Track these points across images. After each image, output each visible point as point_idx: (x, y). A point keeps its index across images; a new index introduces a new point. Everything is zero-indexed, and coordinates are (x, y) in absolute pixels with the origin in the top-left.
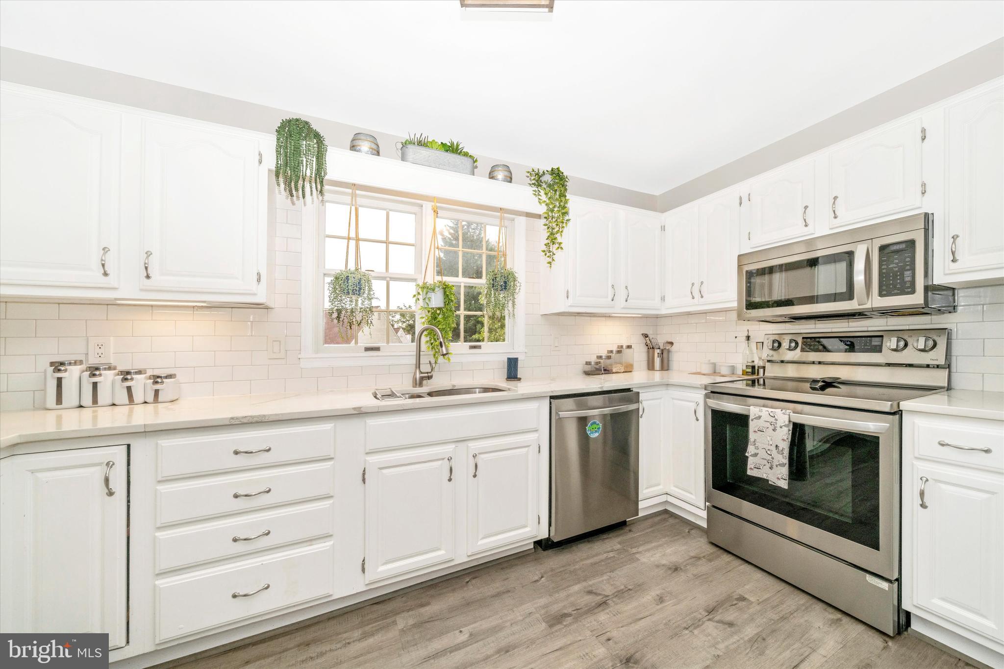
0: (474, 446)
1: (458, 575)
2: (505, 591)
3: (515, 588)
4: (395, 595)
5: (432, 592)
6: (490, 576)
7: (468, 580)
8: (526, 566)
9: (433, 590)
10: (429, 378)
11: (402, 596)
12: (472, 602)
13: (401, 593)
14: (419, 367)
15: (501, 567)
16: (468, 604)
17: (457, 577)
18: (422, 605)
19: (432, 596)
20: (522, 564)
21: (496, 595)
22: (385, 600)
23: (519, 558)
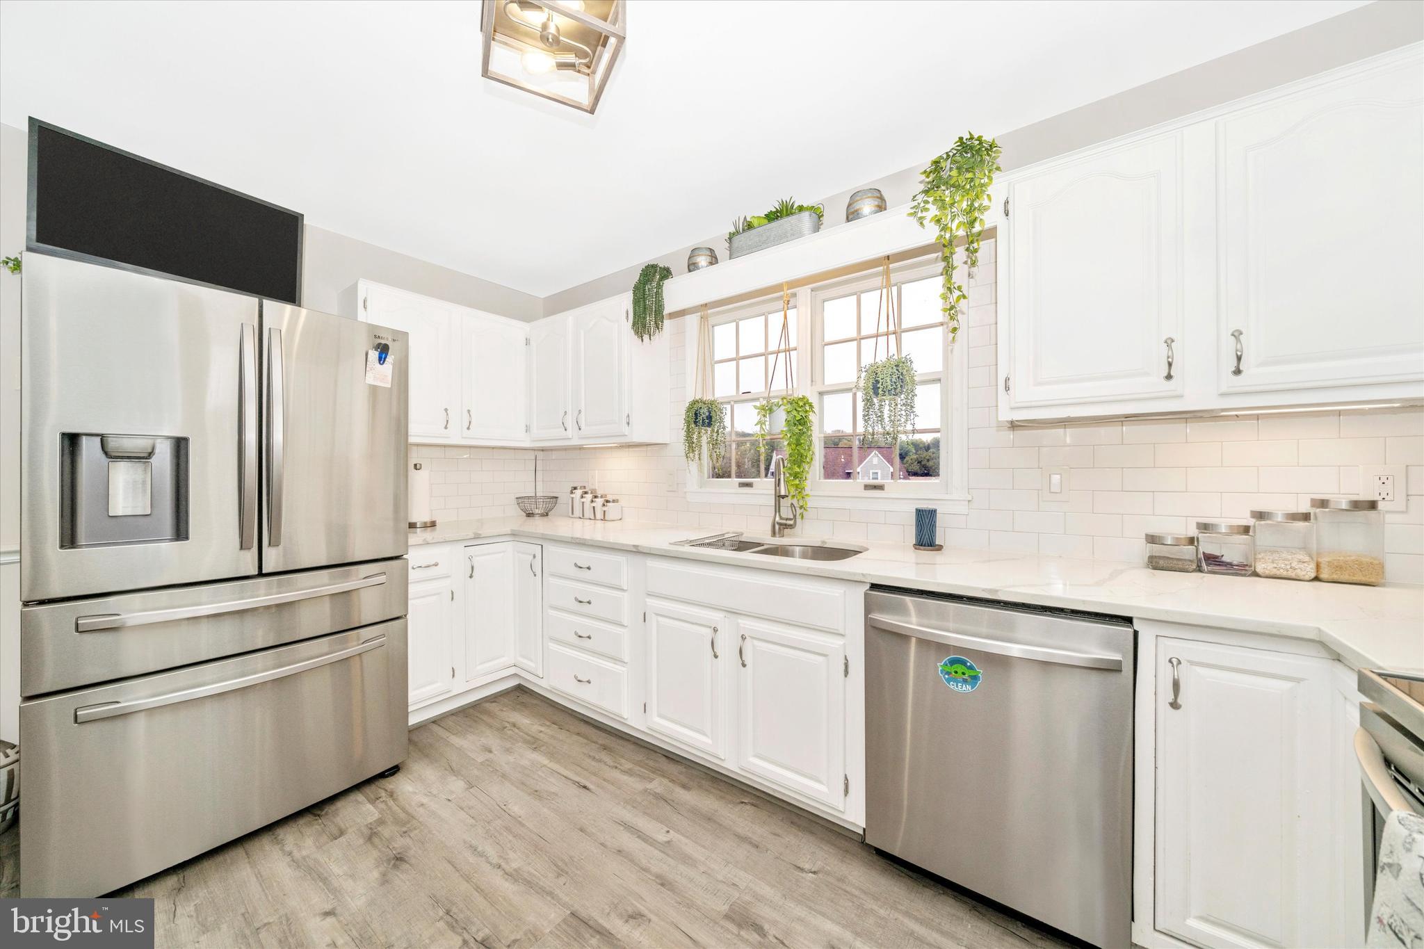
0: (747, 624)
1: (745, 789)
2: (754, 842)
3: (767, 851)
4: (684, 761)
5: (705, 783)
6: (769, 816)
7: (746, 801)
8: (821, 845)
9: (711, 782)
10: (791, 527)
11: (688, 767)
12: (715, 822)
13: (688, 763)
14: (779, 511)
15: (796, 820)
16: (709, 819)
17: (743, 790)
18: (684, 786)
19: (700, 787)
20: (822, 839)
21: (742, 838)
22: (674, 760)
23: (831, 831)
